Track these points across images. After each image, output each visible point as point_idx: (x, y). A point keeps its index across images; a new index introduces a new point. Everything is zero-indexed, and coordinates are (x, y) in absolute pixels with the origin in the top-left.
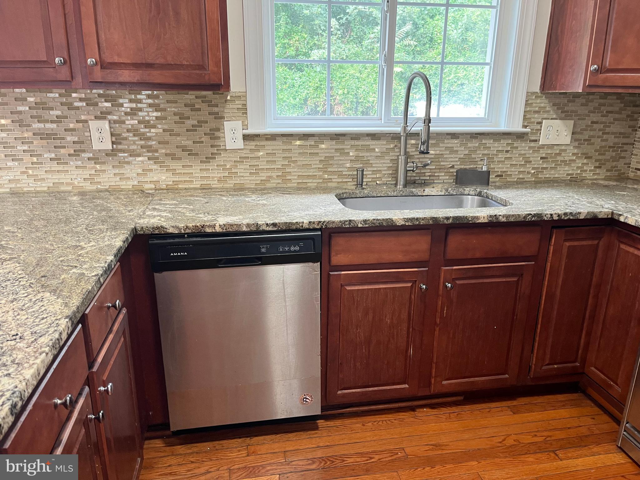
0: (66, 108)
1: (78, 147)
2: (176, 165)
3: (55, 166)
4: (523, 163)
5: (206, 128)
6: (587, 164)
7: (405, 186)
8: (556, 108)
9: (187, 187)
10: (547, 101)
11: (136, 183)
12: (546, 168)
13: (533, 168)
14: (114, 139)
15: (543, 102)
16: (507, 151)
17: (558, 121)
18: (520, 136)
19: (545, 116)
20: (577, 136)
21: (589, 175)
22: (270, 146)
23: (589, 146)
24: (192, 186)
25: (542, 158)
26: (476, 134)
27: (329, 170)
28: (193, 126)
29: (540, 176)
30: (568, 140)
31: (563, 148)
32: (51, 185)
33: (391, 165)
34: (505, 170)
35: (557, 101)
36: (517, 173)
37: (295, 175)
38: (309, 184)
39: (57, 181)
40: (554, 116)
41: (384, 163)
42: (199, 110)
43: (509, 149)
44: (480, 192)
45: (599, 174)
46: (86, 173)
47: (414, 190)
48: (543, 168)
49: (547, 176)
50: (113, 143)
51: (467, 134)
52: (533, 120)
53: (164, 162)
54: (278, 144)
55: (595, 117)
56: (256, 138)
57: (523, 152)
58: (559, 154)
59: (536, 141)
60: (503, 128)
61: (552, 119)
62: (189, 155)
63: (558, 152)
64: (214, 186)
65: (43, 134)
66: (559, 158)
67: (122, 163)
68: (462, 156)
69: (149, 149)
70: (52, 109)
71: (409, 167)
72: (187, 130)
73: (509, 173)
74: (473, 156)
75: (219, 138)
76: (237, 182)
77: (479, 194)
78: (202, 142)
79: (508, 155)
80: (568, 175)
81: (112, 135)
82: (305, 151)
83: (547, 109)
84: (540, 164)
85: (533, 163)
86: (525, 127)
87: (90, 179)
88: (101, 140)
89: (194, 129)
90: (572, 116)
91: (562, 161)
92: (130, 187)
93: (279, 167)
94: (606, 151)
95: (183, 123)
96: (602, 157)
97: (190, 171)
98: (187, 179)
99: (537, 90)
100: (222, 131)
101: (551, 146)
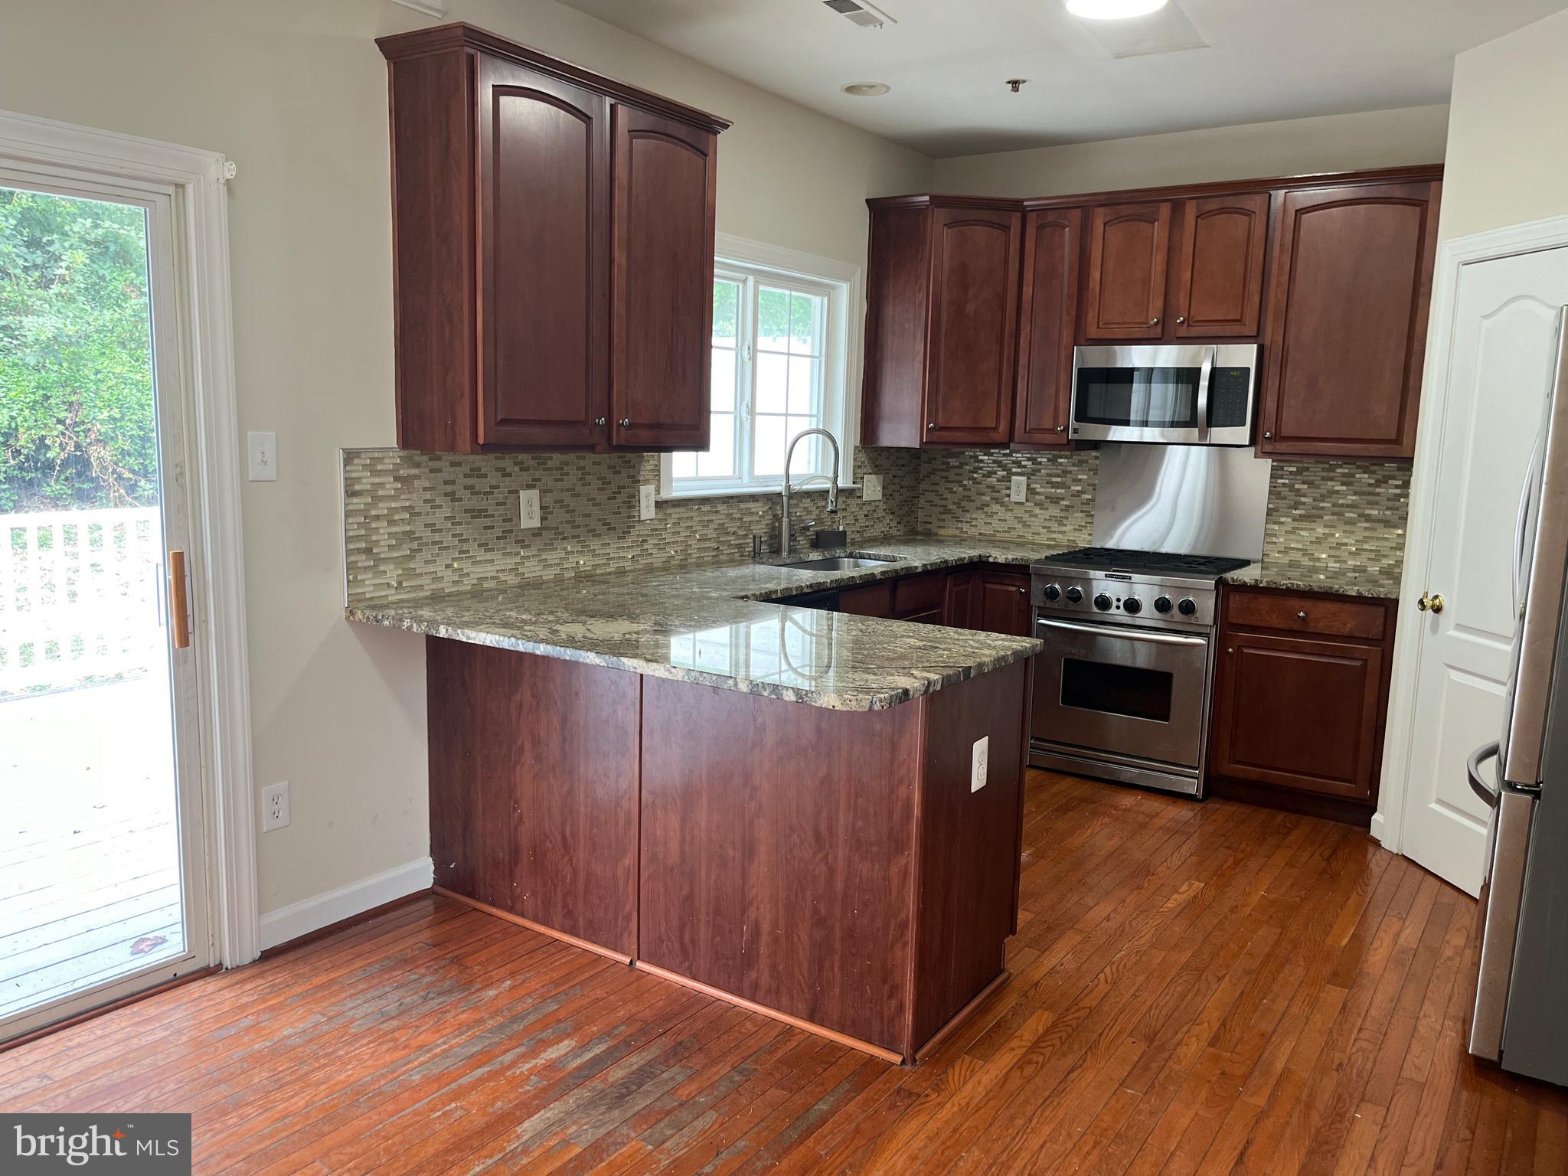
0: (500, 474)
1: (507, 526)
2: (595, 544)
3: (482, 555)
4: (854, 521)
5: (622, 497)
6: (893, 520)
7: (789, 552)
8: (871, 462)
9: (603, 571)
10: (865, 455)
11: (557, 572)
12: (868, 526)
13: (860, 527)
14: (542, 515)
15: (862, 456)
16: (843, 510)
17: (873, 476)
18: (851, 493)
19: (865, 471)
20: (886, 491)
21: (894, 532)
22: (676, 513)
23: (893, 501)
24: (608, 570)
25: (865, 516)
27: (721, 539)
28: (613, 493)
29: (865, 535)
30: (879, 496)
31: (877, 503)
32: (475, 582)
33: (766, 530)
35: (871, 455)
37: (694, 549)
39: (482, 575)
40: (871, 471)
41: (761, 528)
42: (620, 472)
43: (846, 506)
44: (851, 553)
45: (899, 528)
46: (511, 562)
48: (866, 526)
49: (869, 534)
50: (541, 519)
52: (858, 475)
53: (585, 541)
54: (681, 511)
55: (894, 471)
56: (665, 505)
57: (853, 510)
58: (874, 511)
59: (860, 497)
61: (870, 474)
62: (608, 529)
63: (875, 508)
64: (627, 568)
65: (474, 511)
66: (875, 515)
67: (550, 546)
68: (815, 517)
69: (573, 524)
70: (485, 476)
72: (609, 499)
74: (822, 516)
75: (635, 506)
76: (647, 561)
77: (850, 556)
78: (620, 513)
79: (844, 514)
80: (882, 532)
81: (542, 508)
82: (703, 518)
83: (867, 463)
84: (863, 522)
85: (860, 521)
86: (854, 483)
87: (515, 570)
88: (530, 515)
89: (614, 496)
90: (880, 470)
91: (878, 518)
92: (552, 577)
93: (682, 539)
94: (903, 505)
95: (604, 489)
96: (900, 512)
97: (608, 551)
98: (604, 561)
99: (858, 444)
100: (637, 498)
101: (869, 502)
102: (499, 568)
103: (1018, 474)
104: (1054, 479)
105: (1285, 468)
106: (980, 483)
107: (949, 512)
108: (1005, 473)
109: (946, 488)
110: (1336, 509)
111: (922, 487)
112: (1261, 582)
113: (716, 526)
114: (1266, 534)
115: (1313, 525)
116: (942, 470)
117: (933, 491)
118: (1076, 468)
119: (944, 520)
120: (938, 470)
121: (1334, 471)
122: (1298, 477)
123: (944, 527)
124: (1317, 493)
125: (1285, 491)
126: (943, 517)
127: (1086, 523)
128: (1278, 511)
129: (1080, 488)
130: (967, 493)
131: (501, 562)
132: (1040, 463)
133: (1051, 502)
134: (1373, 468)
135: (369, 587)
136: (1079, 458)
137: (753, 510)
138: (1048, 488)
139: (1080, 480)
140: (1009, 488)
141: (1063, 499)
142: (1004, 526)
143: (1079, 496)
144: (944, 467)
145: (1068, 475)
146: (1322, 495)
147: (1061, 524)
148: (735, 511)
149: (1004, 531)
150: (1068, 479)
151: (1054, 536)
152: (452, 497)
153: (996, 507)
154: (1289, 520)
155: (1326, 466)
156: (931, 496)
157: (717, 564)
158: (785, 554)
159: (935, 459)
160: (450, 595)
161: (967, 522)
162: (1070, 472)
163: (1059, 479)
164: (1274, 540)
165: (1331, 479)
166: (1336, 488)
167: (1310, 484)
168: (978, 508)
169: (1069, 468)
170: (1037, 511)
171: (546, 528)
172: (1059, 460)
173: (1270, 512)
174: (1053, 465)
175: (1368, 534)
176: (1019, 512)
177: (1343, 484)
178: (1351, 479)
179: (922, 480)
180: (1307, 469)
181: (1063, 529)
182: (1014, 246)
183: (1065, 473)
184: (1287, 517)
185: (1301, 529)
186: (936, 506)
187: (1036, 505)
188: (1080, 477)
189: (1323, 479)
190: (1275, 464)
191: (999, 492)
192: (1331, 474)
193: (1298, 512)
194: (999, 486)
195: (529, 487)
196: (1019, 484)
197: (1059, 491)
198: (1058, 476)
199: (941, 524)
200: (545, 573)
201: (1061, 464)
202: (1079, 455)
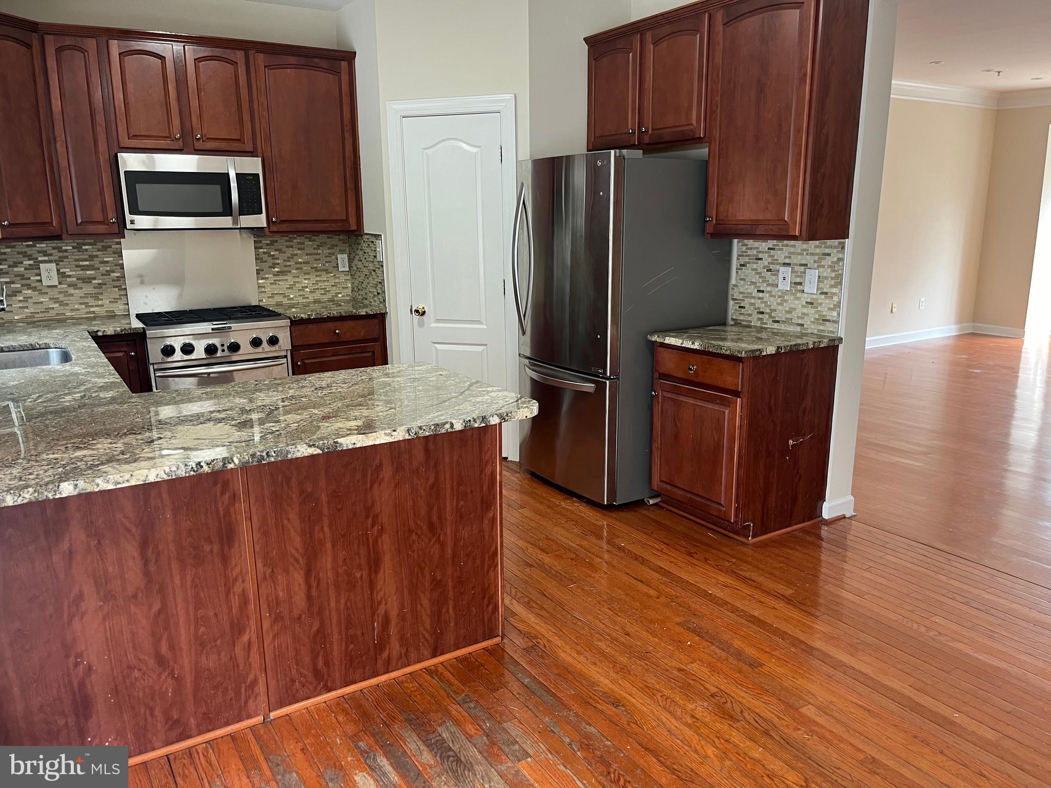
103: (45, 262)
104: (82, 263)
105: (263, 242)
108: (31, 262)
110: (298, 266)
112: (312, 315)
114: (259, 287)
115: (285, 278)
118: (101, 253)
121: (292, 241)
122: (272, 247)
124: (285, 256)
125: (265, 257)
127: (120, 295)
128: (263, 270)
129: (108, 268)
132: (66, 251)
133: (83, 282)
134: (313, 238)
136: (104, 244)
138: (78, 271)
139: (107, 262)
140: (39, 275)
141: (95, 279)
142: (40, 308)
143: (109, 275)
145: (95, 259)
146: (288, 258)
147: (97, 299)
149: (42, 312)
150: (96, 262)
151: (92, 309)
153: (28, 293)
154: (272, 276)
155: (287, 238)
162: (97, 256)
163: (87, 263)
164: (263, 290)
165: (292, 247)
166: (295, 252)
167: (280, 250)
169: (95, 253)
170: (71, 291)
172: (84, 247)
173: (258, 272)
174: (79, 251)
175: (318, 279)
176: (54, 293)
177: (299, 249)
178: (303, 246)
180: (277, 241)
181: (100, 303)
183: (92, 257)
184: (270, 274)
185: (279, 280)
187: (69, 286)
188: (105, 259)
189: (287, 247)
190: (255, 239)
191: (29, 278)
192: (291, 244)
193: (276, 269)
194: (28, 273)
196: (48, 271)
197: (88, 272)
198: (86, 260)
201: (86, 250)
202: (103, 242)
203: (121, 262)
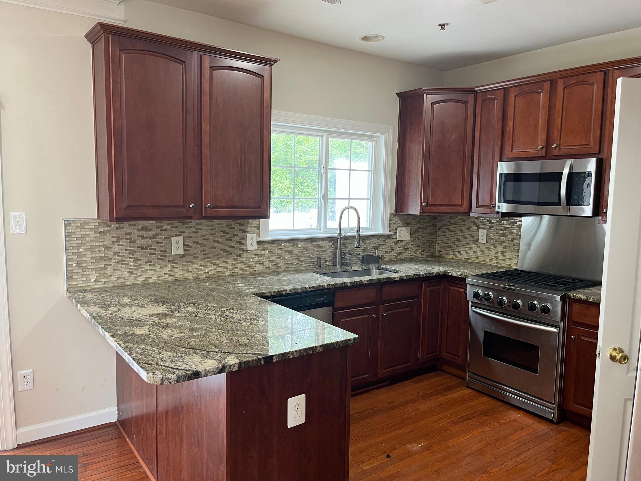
0: (159, 229)
1: (164, 253)
2: (219, 262)
3: (148, 267)
4: (390, 251)
5: (237, 239)
6: (418, 250)
7: (341, 266)
8: (402, 221)
9: (224, 275)
10: (398, 218)
11: (195, 275)
12: (401, 253)
13: (395, 253)
14: (185, 248)
15: (396, 219)
16: (383, 245)
17: (404, 228)
18: (388, 236)
19: (398, 225)
20: (413, 235)
21: (419, 256)
22: (271, 247)
23: (418, 241)
24: (227, 274)
25: (398, 248)
26: (369, 236)
27: (300, 259)
28: (230, 237)
29: (398, 257)
30: (408, 238)
31: (407, 242)
32: (144, 279)
33: (331, 255)
34: (383, 255)
35: (402, 218)
36: (388, 256)
37: (283, 264)
38: (290, 268)
39: (148, 276)
40: (402, 226)
41: (327, 254)
42: (234, 228)
43: (384, 243)
45: (423, 255)
46: (166, 270)
47: (347, 268)
48: (399, 253)
49: (402, 257)
50: (184, 250)
51: (365, 236)
52: (393, 228)
53: (212, 260)
54: (274, 246)
55: (419, 225)
56: (263, 243)
57: (390, 245)
58: (406, 245)
59: (395, 238)
60: (380, 232)
61: (401, 227)
62: (227, 255)
63: (405, 244)
64: (239, 273)
65: (143, 246)
66: (406, 247)
68: (363, 248)
69: (204, 252)
70: (150, 231)
71: (343, 255)
72: (227, 240)
73: (385, 256)
74: (368, 248)
75: (244, 244)
76: (252, 270)
77: (378, 268)
78: (235, 247)
79: (384, 247)
80: (410, 256)
81: (184, 245)
82: (289, 249)
83: (399, 222)
84: (398, 251)
85: (395, 250)
86: (390, 231)
87: (168, 274)
88: (178, 248)
89: (230, 239)
90: (409, 225)
91: (407, 249)
92: (191, 277)
93: (275, 259)
94: (425, 242)
95: (225, 236)
96: (423, 246)
97: (227, 265)
98: (225, 270)
99: (394, 212)
100: (246, 240)
101: (402, 241)
102: (159, 273)
103: (483, 228)
104: (500, 232)
106: (464, 232)
107: (450, 246)
108: (476, 228)
109: (449, 234)
111: (438, 233)
112: (590, 299)
113: (297, 253)
116: (447, 225)
117: (443, 236)
118: (510, 226)
119: (448, 250)
120: (445, 225)
123: (448, 254)
126: (447, 249)
127: (516, 256)
129: (513, 237)
130: (458, 237)
131: (160, 270)
132: (493, 223)
133: (498, 244)
135: (79, 282)
137: (321, 245)
138: (497, 236)
139: (513, 233)
140: (478, 236)
141: (504, 242)
142: (475, 255)
143: (512, 241)
144: (448, 224)
145: (507, 230)
147: (503, 255)
148: (310, 246)
149: (476, 258)
150: (507, 232)
151: (500, 262)
152: (131, 240)
153: (472, 246)
156: (441, 238)
157: (297, 271)
158: (338, 267)
159: (444, 220)
160: (130, 285)
161: (458, 252)
162: (508, 228)
163: (502, 232)
168: (463, 245)
170: (492, 248)
171: (188, 254)
172: (503, 222)
174: (499, 224)
176: (483, 248)
179: (439, 230)
181: (505, 258)
182: (470, 111)
183: (506, 228)
186: (444, 243)
187: (491, 244)
188: (512, 231)
191: (473, 237)
194: (473, 234)
195: (177, 235)
196: (483, 234)
197: (502, 238)
198: (502, 230)
199: (447, 252)
200: (188, 275)
201: (504, 224)
202: (513, 219)
203: (520, 233)
